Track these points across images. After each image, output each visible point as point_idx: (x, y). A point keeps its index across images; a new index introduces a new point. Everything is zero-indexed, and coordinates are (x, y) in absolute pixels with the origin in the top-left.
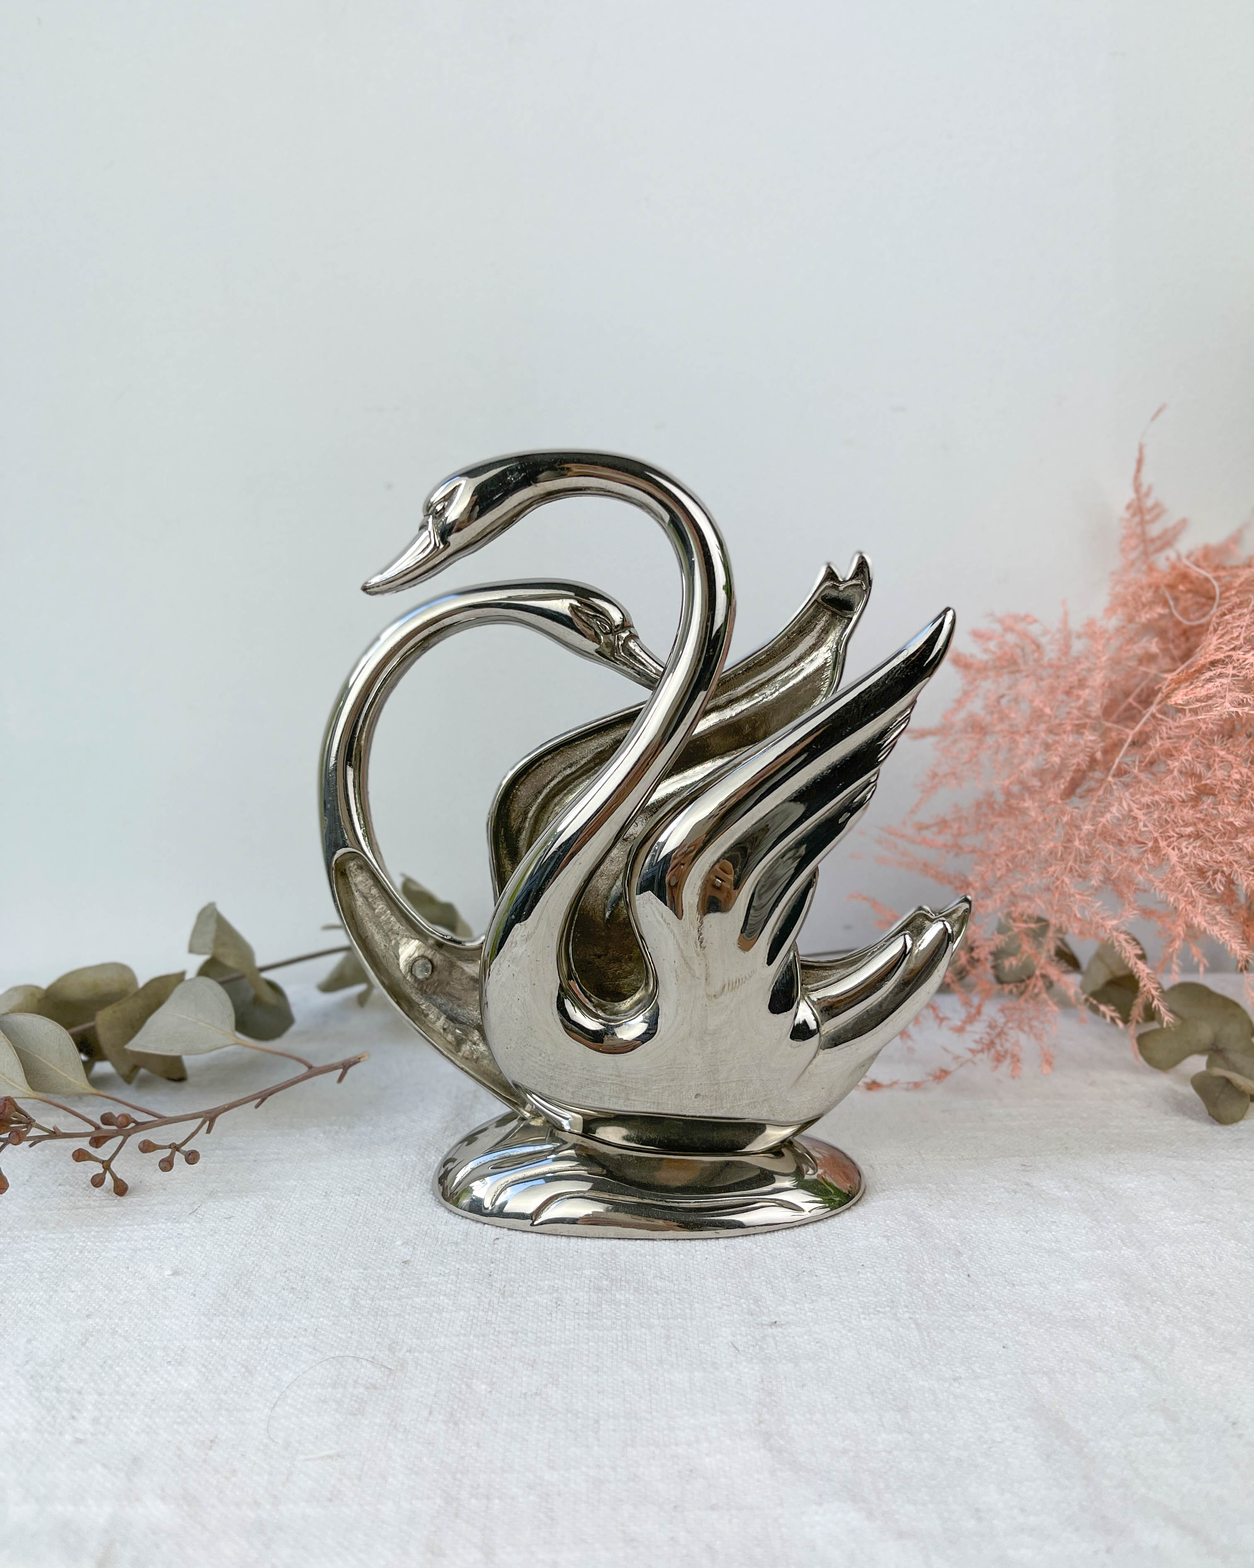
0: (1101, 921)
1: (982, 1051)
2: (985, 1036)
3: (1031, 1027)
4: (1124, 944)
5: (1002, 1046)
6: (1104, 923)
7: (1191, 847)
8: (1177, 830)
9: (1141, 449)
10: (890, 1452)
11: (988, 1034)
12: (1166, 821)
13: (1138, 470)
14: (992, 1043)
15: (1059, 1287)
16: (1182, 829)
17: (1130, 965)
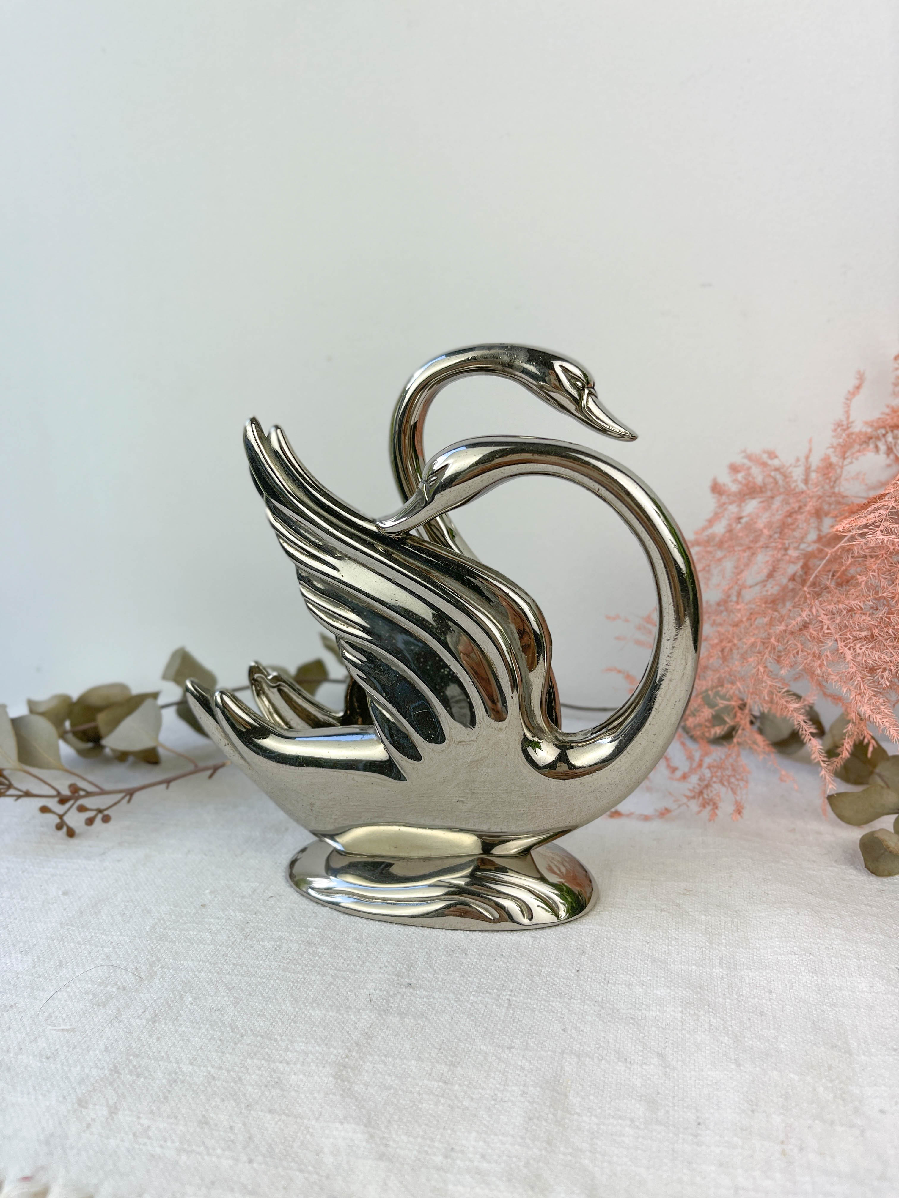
0: (785, 703)
1: (694, 797)
2: (697, 786)
3: (729, 783)
4: (802, 723)
5: (708, 795)
6: (788, 705)
7: (864, 648)
8: (854, 633)
11: (699, 785)
12: (846, 625)
14: (701, 793)
16: (858, 633)
17: (805, 740)
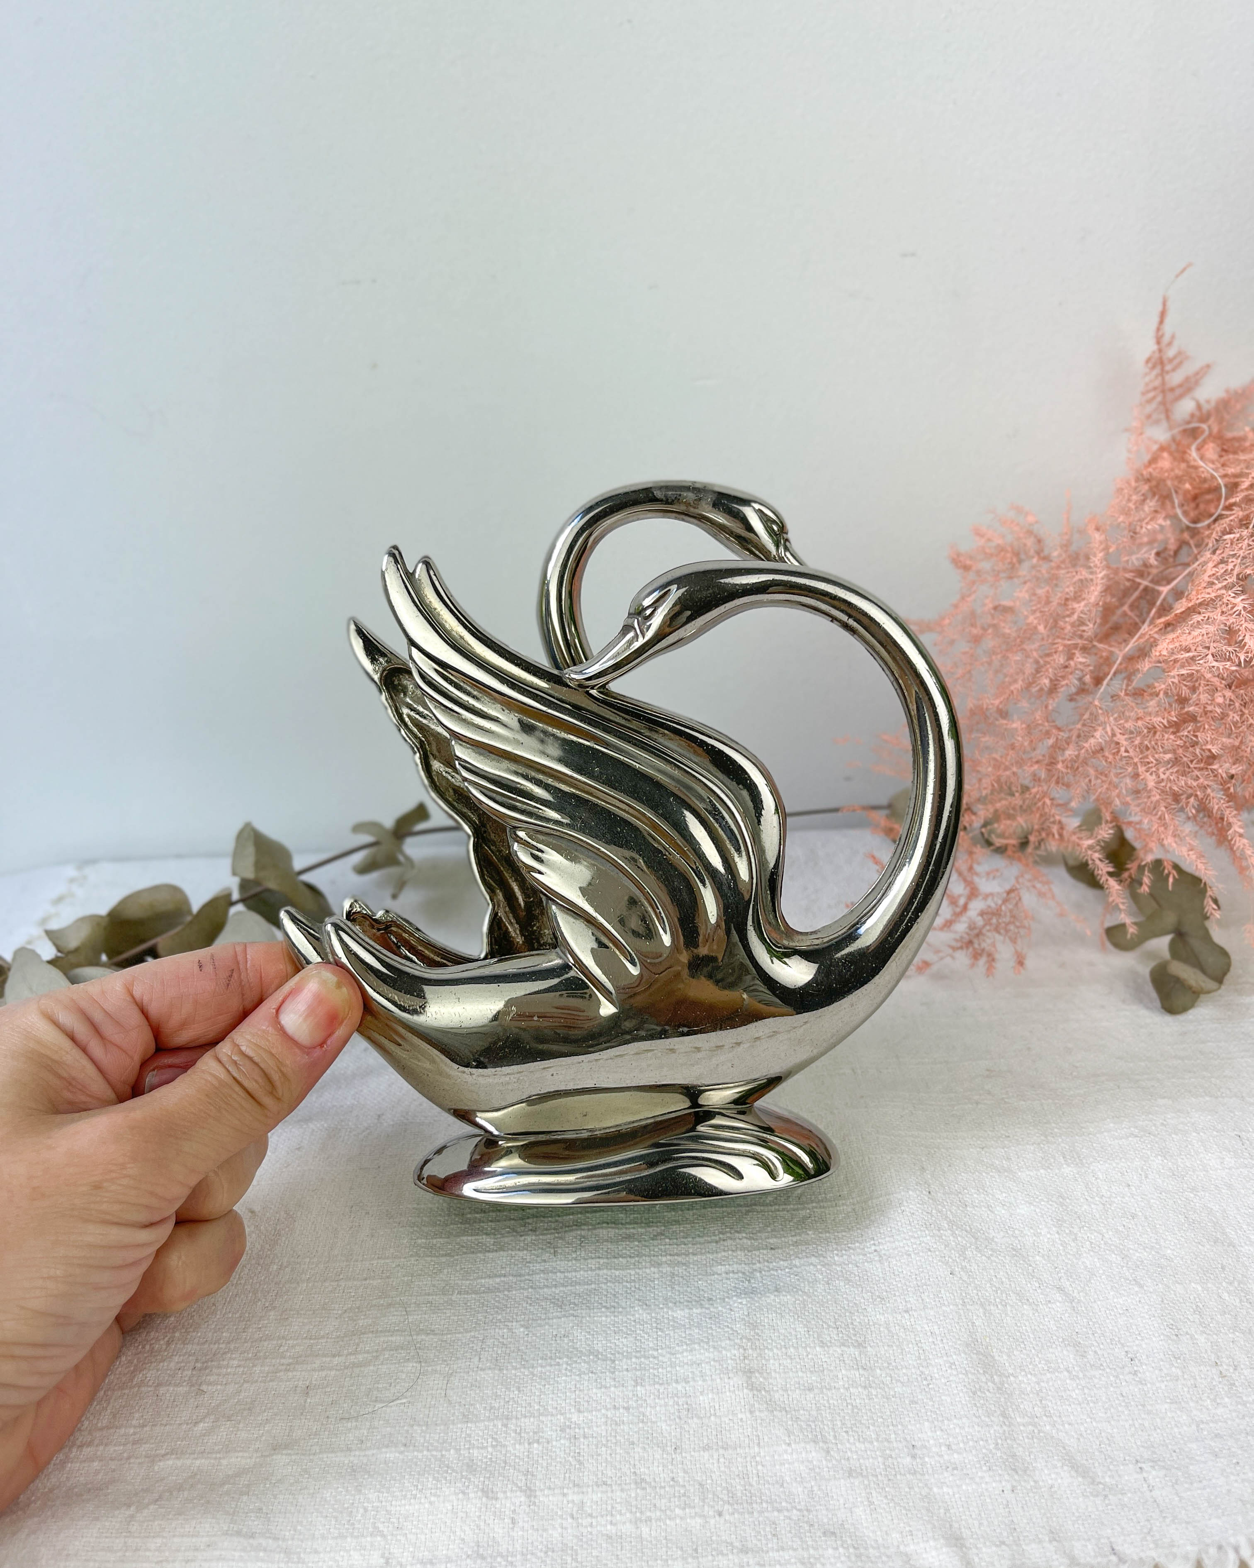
0: (1077, 840)
1: (961, 948)
2: (965, 936)
4: (1098, 862)
5: (979, 944)
6: (1081, 842)
7: (1168, 773)
9: (1164, 304)
10: (847, 1389)
11: (968, 934)
12: (1147, 746)
13: (1161, 322)
14: (970, 942)
15: (1003, 1211)
16: (1162, 755)
17: (1101, 882)
